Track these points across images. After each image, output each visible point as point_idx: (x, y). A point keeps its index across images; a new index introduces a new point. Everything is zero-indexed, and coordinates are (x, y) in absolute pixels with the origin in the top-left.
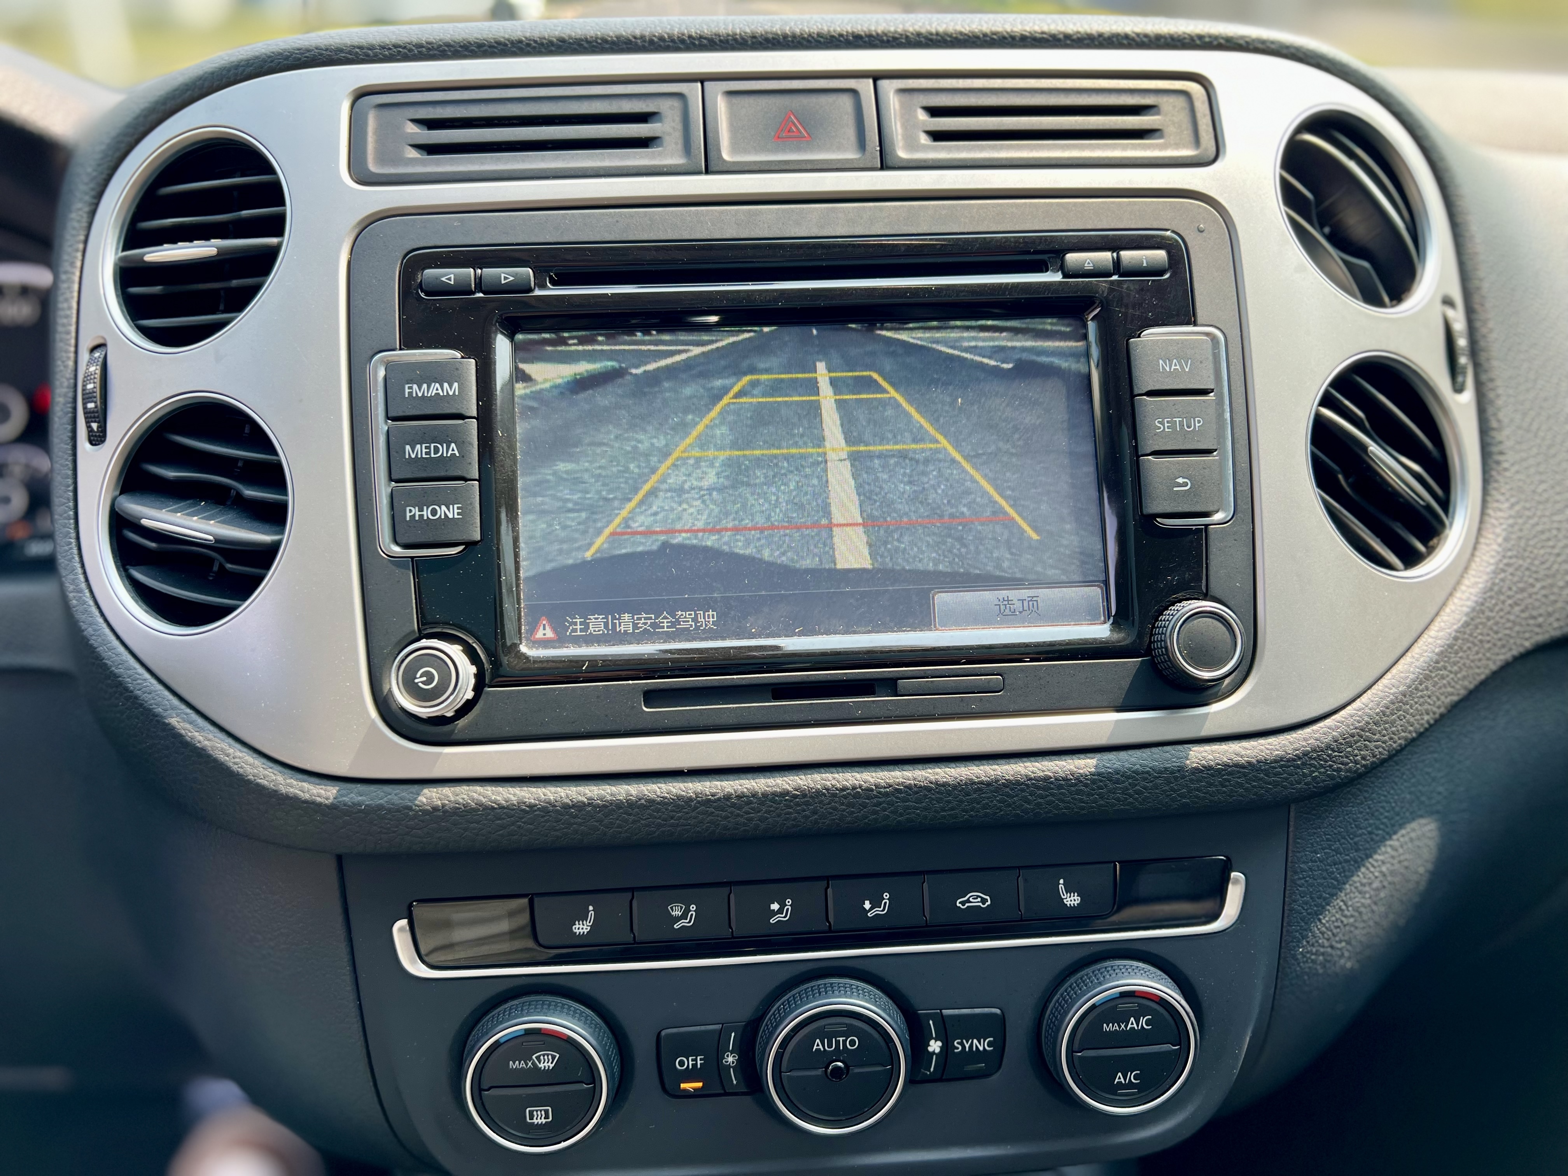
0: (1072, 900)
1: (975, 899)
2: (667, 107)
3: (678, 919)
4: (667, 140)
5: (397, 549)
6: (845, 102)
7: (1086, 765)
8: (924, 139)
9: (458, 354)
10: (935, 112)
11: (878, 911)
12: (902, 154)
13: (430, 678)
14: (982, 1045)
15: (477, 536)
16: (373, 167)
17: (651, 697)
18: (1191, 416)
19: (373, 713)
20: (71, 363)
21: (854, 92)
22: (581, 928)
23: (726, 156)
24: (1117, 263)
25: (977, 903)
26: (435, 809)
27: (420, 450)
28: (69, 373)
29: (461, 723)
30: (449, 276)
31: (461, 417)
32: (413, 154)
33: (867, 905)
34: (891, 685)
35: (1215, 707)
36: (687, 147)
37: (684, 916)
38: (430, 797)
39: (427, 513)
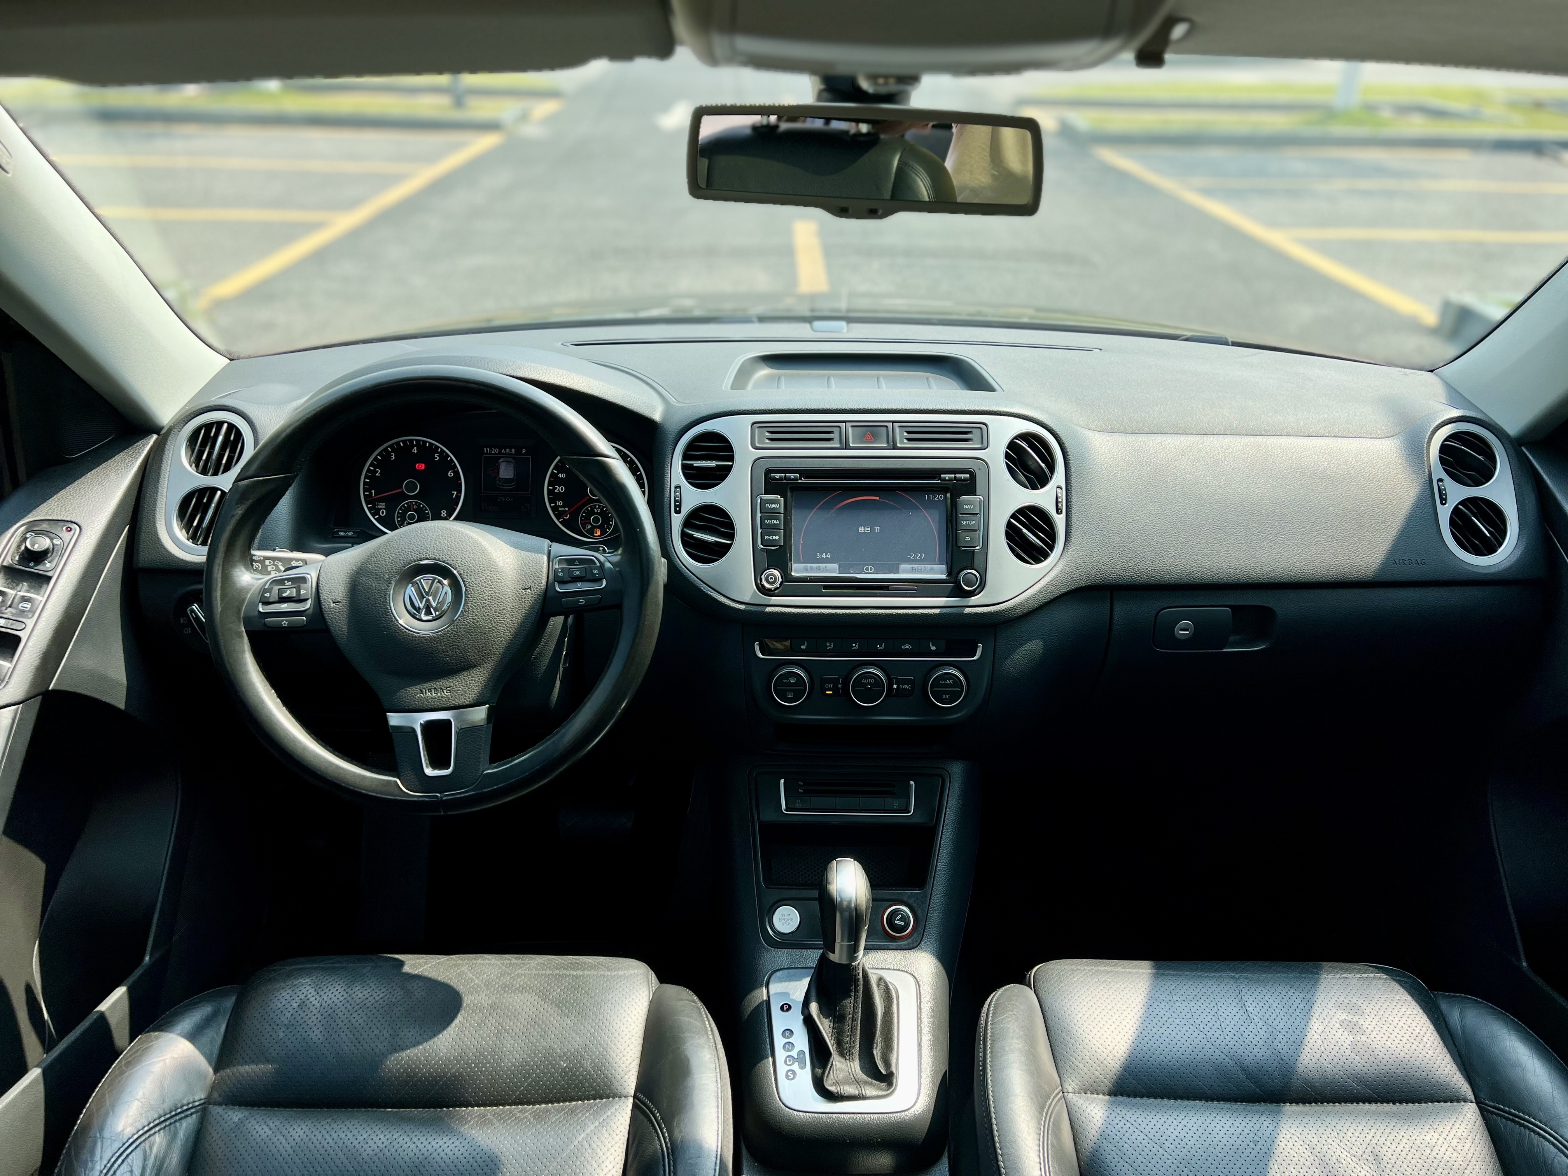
0: (934, 648)
1: (907, 646)
2: (836, 430)
3: (828, 646)
4: (835, 439)
5: (762, 546)
6: (885, 429)
7: (937, 611)
8: (906, 441)
9: (779, 496)
10: (909, 433)
11: (881, 648)
12: (899, 445)
13: (772, 578)
14: (908, 687)
15: (782, 544)
16: (757, 445)
17: (825, 587)
18: (971, 521)
19: (755, 588)
20: (669, 491)
21: (887, 427)
22: (803, 647)
23: (851, 445)
24: (955, 477)
25: (907, 647)
26: (770, 612)
27: (769, 522)
28: (668, 494)
29: (776, 592)
30: (777, 476)
31: (780, 513)
32: (767, 441)
33: (878, 646)
34: (887, 588)
35: (973, 598)
36: (841, 442)
37: (830, 646)
38: (768, 609)
39: (770, 538)
